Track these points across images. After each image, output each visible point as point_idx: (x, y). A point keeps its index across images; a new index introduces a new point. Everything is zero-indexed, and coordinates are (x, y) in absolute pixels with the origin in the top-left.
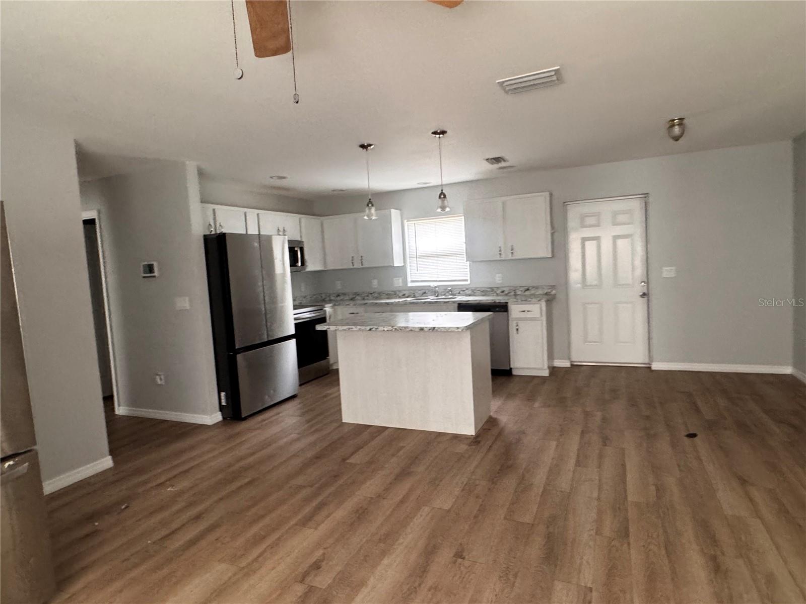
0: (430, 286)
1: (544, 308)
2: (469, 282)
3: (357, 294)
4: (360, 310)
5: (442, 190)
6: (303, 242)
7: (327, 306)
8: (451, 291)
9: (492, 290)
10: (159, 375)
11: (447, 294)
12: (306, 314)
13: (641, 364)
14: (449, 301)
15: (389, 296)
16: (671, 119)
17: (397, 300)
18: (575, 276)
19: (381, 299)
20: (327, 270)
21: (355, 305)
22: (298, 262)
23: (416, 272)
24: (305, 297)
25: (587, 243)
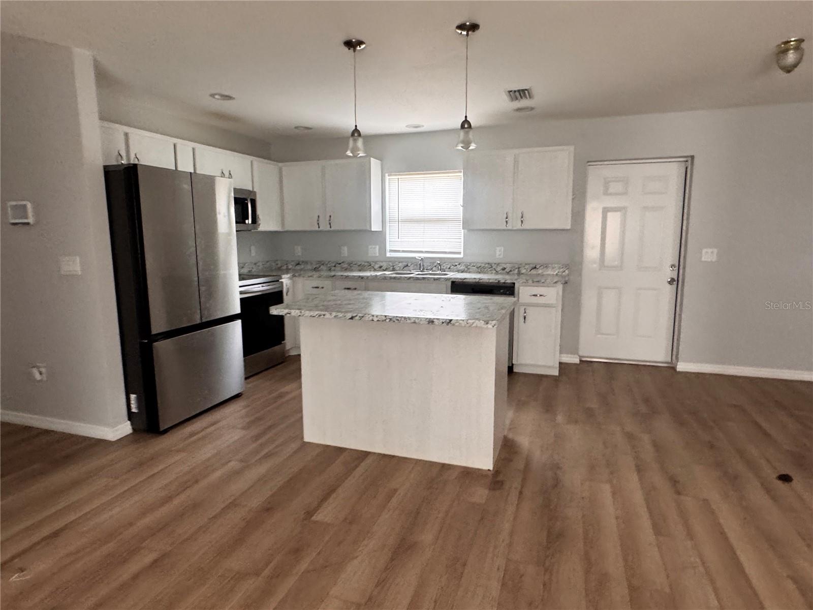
0: (415, 258)
1: (561, 293)
2: (461, 256)
3: (322, 263)
4: (327, 283)
5: (466, 117)
6: (255, 192)
7: (283, 276)
8: (440, 265)
9: (490, 267)
10: (38, 367)
11: (434, 269)
12: (257, 286)
13: (662, 363)
14: (440, 278)
15: (362, 268)
16: (784, 40)
17: (373, 273)
18: (591, 252)
19: (352, 271)
20: (287, 232)
21: (319, 277)
22: (248, 219)
23: (398, 240)
24: (255, 264)
25: (610, 215)
